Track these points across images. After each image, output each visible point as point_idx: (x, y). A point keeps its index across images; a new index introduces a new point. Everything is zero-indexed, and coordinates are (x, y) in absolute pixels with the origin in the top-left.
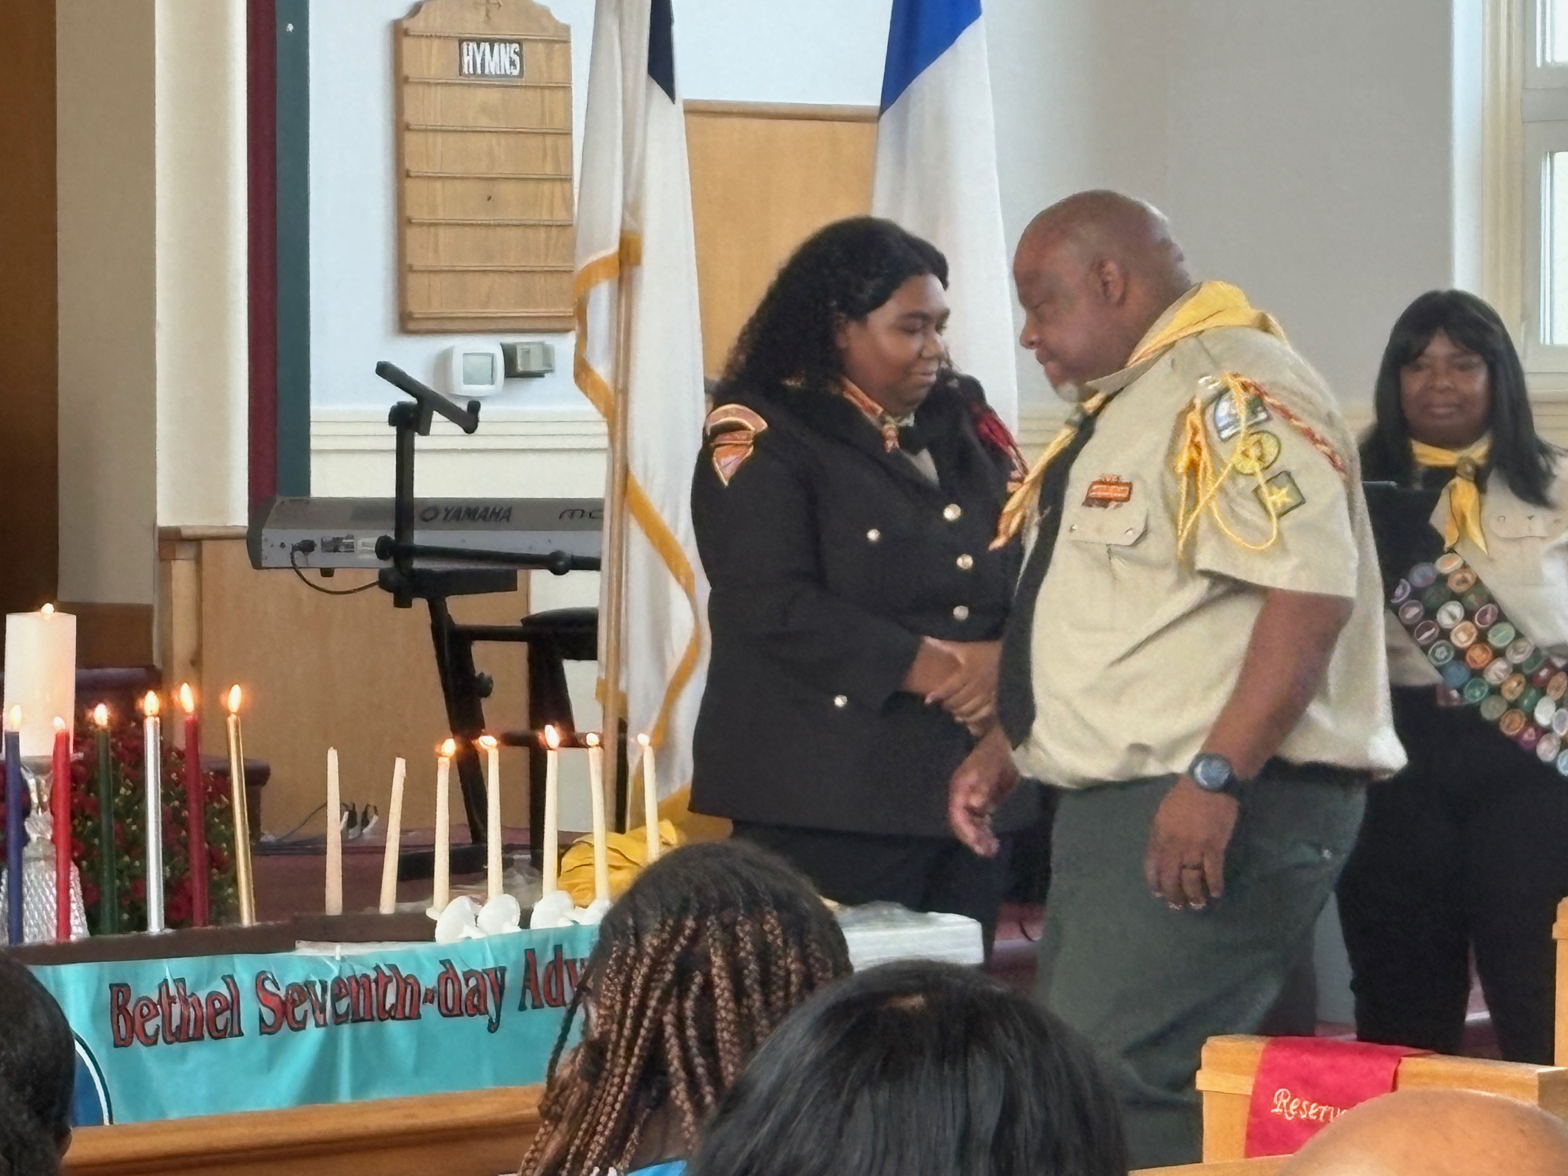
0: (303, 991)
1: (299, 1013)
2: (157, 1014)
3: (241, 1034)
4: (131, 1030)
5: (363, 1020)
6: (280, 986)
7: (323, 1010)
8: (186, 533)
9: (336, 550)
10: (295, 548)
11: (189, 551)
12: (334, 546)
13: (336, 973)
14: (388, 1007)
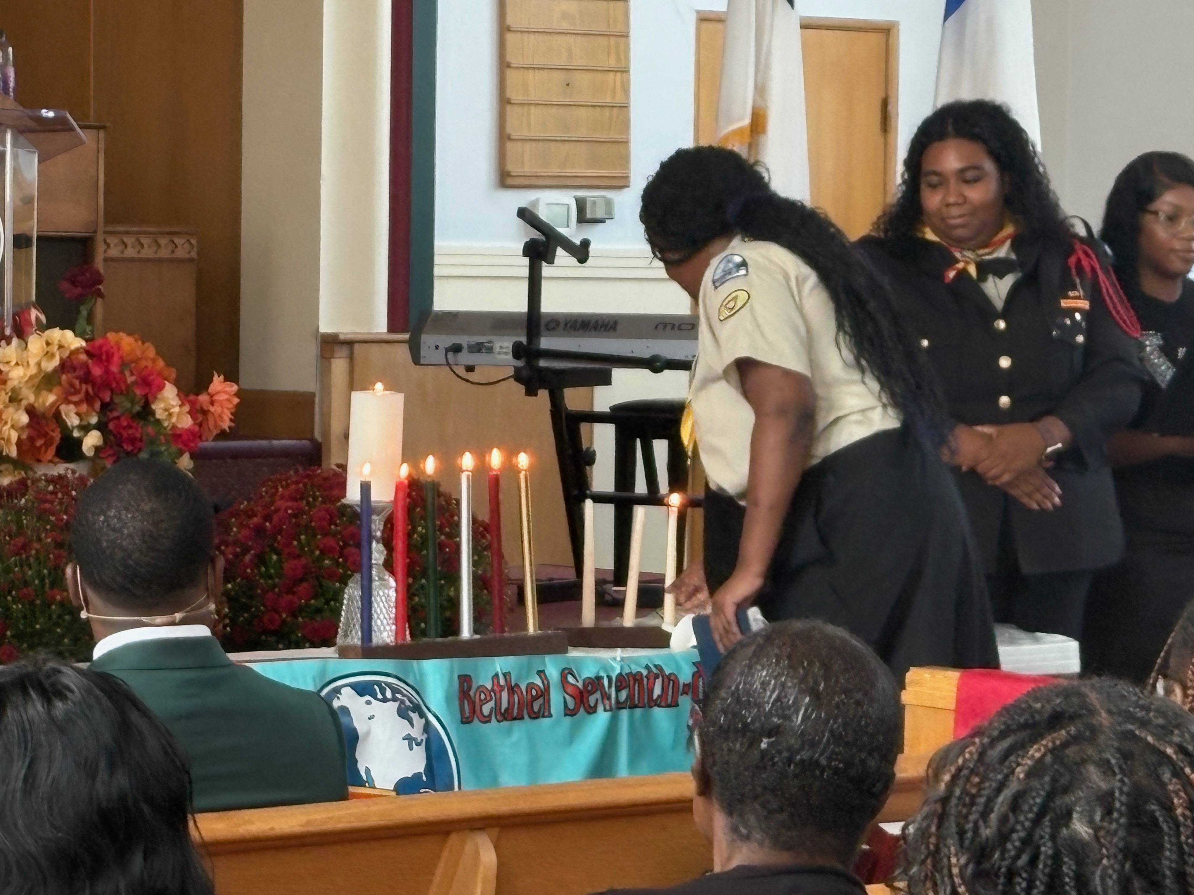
0: (595, 683)
1: (592, 700)
2: (491, 700)
3: (550, 716)
4: (473, 711)
5: (636, 707)
6: (579, 680)
7: (609, 698)
8: (342, 337)
9: (479, 351)
10: (447, 350)
11: (344, 351)
12: (478, 348)
13: (618, 671)
14: (655, 697)
